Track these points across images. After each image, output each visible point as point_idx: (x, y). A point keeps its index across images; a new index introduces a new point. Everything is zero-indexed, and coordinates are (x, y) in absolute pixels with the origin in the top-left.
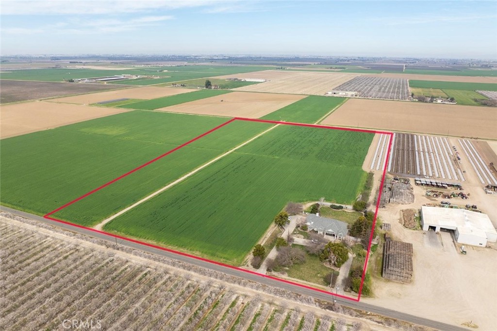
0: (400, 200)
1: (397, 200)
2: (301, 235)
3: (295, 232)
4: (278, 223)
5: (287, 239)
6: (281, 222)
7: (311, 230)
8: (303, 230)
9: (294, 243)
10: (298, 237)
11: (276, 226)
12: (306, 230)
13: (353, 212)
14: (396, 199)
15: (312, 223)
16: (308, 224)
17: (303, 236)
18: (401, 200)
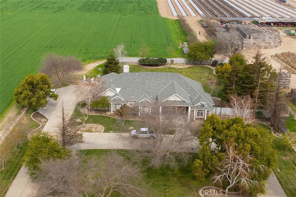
0: (261, 40)
1: (257, 42)
2: (95, 125)
3: (79, 120)
4: (26, 102)
5: (60, 139)
6: (34, 99)
7: (118, 107)
8: (97, 111)
9: (83, 147)
10: (89, 131)
11: (19, 113)
12: (105, 111)
13: (191, 67)
14: (254, 38)
15: (118, 90)
16: (109, 93)
17: (101, 127)
18: (264, 41)
